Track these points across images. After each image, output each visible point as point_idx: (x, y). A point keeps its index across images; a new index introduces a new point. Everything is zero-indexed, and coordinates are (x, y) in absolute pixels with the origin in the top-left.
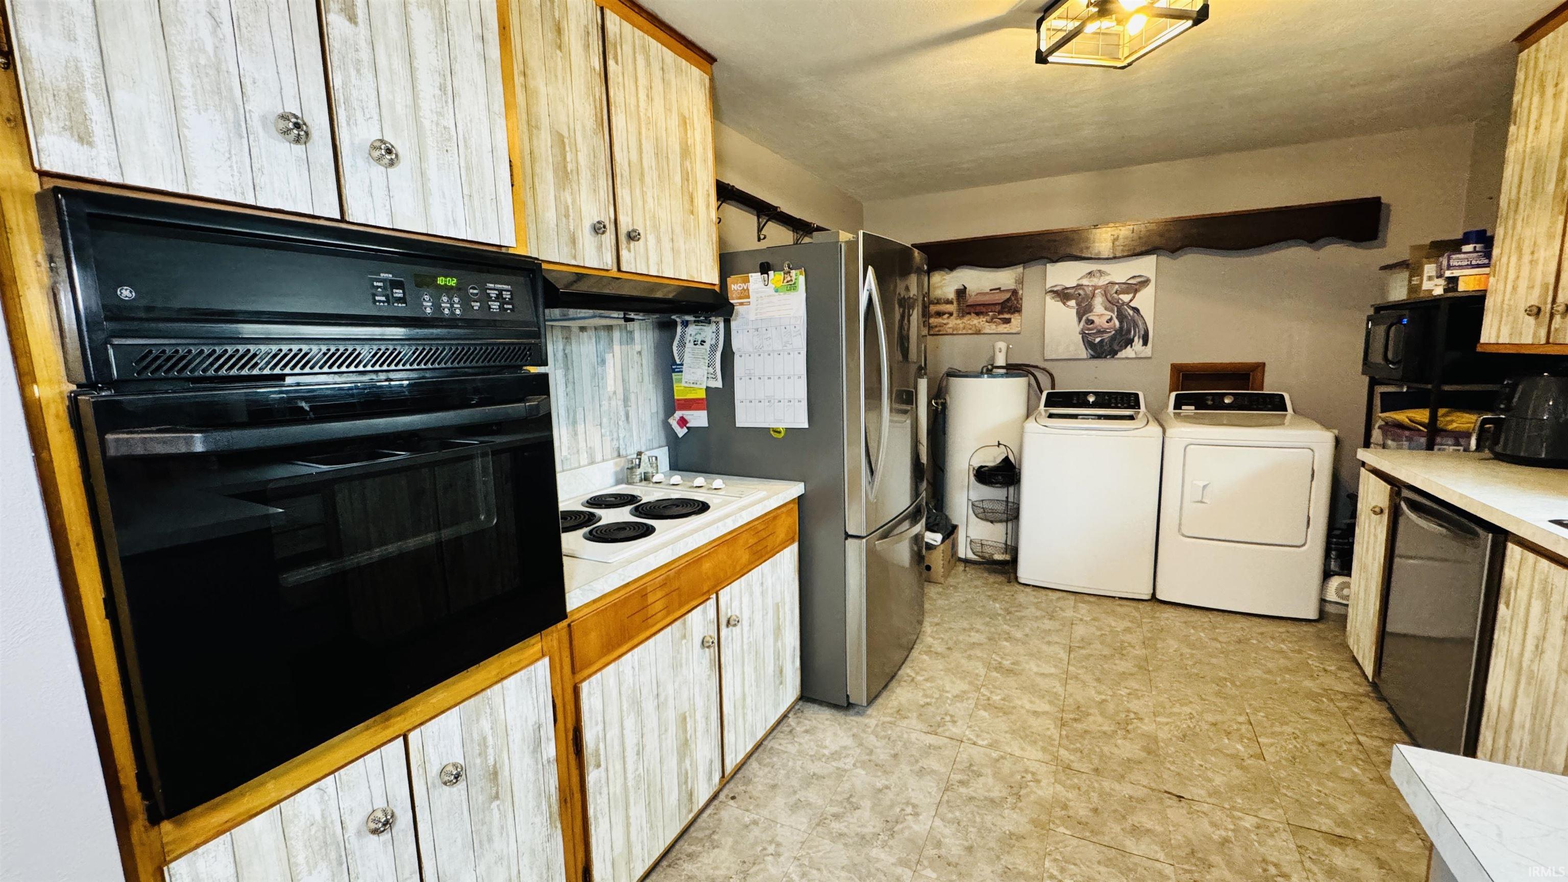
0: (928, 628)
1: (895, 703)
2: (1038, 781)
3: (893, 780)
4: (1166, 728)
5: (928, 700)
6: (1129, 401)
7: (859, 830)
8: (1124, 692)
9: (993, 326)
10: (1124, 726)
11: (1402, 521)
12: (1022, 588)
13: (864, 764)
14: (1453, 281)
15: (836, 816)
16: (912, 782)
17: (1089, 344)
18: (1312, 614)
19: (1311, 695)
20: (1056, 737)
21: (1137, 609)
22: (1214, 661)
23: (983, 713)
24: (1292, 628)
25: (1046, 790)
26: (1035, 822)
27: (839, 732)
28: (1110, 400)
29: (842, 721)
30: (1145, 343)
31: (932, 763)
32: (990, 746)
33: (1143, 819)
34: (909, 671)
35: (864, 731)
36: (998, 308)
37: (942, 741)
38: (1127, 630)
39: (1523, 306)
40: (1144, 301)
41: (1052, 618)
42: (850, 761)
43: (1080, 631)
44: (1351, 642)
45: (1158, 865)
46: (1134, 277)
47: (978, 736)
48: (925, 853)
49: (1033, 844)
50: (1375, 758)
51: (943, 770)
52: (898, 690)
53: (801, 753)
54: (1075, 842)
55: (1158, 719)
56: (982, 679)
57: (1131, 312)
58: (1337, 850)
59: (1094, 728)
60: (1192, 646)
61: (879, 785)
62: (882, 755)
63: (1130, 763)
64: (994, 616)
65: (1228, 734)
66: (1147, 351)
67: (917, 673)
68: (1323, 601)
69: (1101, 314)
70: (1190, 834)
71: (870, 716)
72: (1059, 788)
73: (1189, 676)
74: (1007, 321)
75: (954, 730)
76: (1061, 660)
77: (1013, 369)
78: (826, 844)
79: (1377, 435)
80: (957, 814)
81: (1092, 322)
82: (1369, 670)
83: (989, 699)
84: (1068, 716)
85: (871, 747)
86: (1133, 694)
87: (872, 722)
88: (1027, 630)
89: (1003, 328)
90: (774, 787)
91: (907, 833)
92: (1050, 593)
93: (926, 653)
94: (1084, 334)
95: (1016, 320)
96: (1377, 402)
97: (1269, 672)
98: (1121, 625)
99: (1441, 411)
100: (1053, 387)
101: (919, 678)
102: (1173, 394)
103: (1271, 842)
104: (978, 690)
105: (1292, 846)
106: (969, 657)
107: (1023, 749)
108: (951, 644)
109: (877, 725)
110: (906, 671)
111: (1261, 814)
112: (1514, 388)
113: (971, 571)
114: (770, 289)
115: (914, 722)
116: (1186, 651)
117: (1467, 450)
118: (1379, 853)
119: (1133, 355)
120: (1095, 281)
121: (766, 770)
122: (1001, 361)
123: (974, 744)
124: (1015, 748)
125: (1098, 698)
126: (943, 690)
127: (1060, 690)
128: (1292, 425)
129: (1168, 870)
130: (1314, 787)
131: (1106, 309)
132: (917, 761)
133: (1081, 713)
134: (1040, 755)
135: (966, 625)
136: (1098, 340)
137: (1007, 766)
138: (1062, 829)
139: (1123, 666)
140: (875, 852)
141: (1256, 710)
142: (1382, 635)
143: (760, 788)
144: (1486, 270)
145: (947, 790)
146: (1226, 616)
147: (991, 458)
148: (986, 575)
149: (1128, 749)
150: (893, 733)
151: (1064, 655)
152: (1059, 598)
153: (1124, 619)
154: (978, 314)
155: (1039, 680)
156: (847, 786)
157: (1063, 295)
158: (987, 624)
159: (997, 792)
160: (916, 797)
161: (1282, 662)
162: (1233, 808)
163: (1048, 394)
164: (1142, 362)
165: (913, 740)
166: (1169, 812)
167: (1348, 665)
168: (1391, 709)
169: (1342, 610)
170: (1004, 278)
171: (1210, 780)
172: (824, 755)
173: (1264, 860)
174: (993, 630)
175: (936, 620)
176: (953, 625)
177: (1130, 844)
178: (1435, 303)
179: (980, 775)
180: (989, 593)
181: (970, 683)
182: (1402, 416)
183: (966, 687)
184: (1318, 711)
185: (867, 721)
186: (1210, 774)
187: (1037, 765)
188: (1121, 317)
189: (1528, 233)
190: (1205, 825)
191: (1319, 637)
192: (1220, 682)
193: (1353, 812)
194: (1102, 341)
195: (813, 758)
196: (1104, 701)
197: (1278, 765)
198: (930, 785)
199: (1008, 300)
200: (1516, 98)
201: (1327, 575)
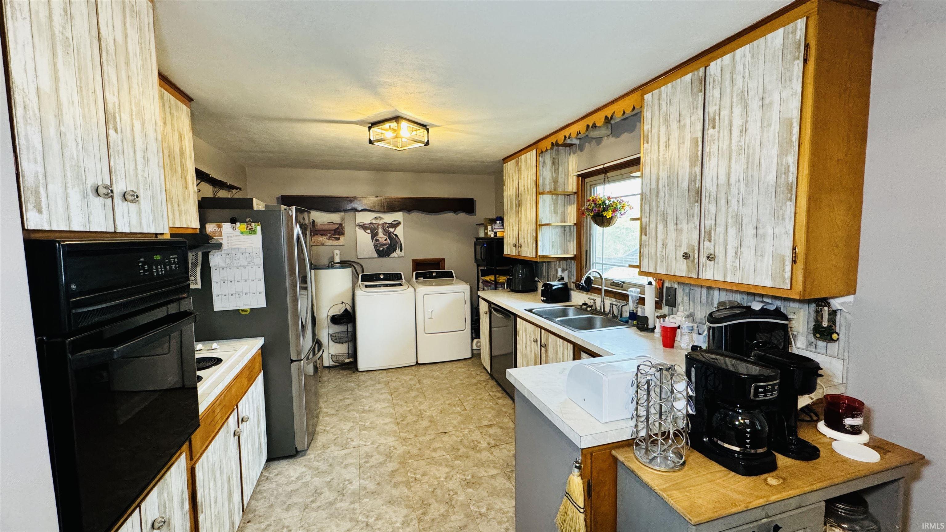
0: (322, 405)
1: (320, 444)
2: (396, 448)
3: (334, 475)
4: (435, 411)
5: (336, 436)
6: (398, 276)
7: (327, 501)
8: (417, 404)
9: (331, 241)
10: (420, 416)
11: (492, 315)
12: (360, 373)
13: (316, 475)
14: (496, 233)
15: (313, 502)
16: (343, 471)
17: (378, 252)
18: (470, 356)
19: (475, 384)
20: (397, 429)
21: (412, 370)
22: (444, 382)
23: (364, 432)
24: (464, 362)
25: (400, 450)
26: (399, 463)
27: (296, 467)
28: (390, 277)
29: (295, 462)
30: (401, 250)
31: (350, 460)
32: (372, 443)
33: (436, 445)
34: (321, 427)
35: (309, 462)
36: (333, 232)
37: (350, 450)
38: (411, 379)
39: (512, 244)
40: (399, 231)
41: (379, 383)
42: (308, 478)
43: (392, 385)
44: (483, 362)
45: (444, 457)
46: (394, 221)
47: (365, 442)
48: (361, 494)
49: (402, 470)
50: (494, 398)
51: (355, 461)
52: (319, 437)
53: (278, 485)
54: (416, 463)
55: (431, 409)
56: (358, 419)
57: (394, 236)
58: (490, 429)
59: (410, 421)
60: (435, 378)
61: (328, 480)
62: (323, 467)
63: (426, 429)
64: (352, 390)
65: (454, 406)
66: (402, 254)
67: (326, 427)
68: (472, 350)
69: (382, 237)
70: (451, 443)
71: (310, 454)
72: (404, 447)
73: (437, 390)
74: (338, 239)
75: (354, 444)
76: (389, 400)
77: (344, 264)
78: (314, 514)
79: (481, 285)
80: (369, 474)
81: (379, 240)
82: (489, 370)
83: (364, 425)
84: (399, 420)
85: (316, 467)
86: (420, 403)
87: (312, 456)
88: (370, 391)
89: (336, 243)
90: (271, 506)
91: (350, 492)
92: (375, 372)
93: (326, 416)
94: (376, 246)
95: (342, 238)
96: (480, 272)
97: (461, 380)
98: (408, 378)
99: (497, 276)
100: (363, 272)
101: (328, 429)
102: (414, 273)
103: (474, 435)
104: (358, 424)
105: (479, 433)
106: (349, 411)
107: (386, 439)
108: (337, 408)
109: (315, 457)
110: (320, 428)
111: (470, 427)
112: (513, 268)
113: (333, 372)
114: (238, 232)
115: (333, 448)
116: (434, 381)
117: (504, 289)
118: (501, 425)
119: (396, 256)
120: (378, 222)
121: (262, 501)
122: (337, 260)
123: (365, 445)
124: (382, 440)
125: (409, 409)
126: (341, 430)
127: (392, 411)
128: (456, 284)
129: (448, 457)
130: (481, 413)
131: (384, 234)
132: (342, 463)
133: (404, 417)
134: (393, 439)
135: (340, 397)
136: (381, 249)
137: (382, 448)
138: (410, 461)
139: (413, 394)
140: (338, 505)
141: (460, 395)
142: (491, 357)
143: (262, 510)
144: (503, 230)
145: (360, 468)
146: (444, 364)
147: (338, 310)
148: (341, 372)
149: (424, 423)
150: (325, 456)
151: (389, 397)
152: (379, 374)
153: (408, 375)
154: (322, 235)
155: (383, 410)
156: (312, 488)
157: (364, 227)
158: (351, 394)
159: (381, 459)
160: (348, 477)
161: (465, 375)
162: (461, 429)
163: (362, 275)
164: (401, 258)
165: (337, 455)
166: (443, 439)
167: (483, 370)
168: (496, 381)
169: (478, 352)
170: (335, 217)
171: (453, 423)
172: (292, 481)
173: (473, 441)
174: (355, 396)
175: (325, 399)
176: (334, 399)
177: (434, 455)
178: (492, 239)
179: (372, 456)
180: (346, 380)
181: (353, 422)
182: (488, 278)
183: (352, 424)
184: (477, 389)
185: (309, 457)
186: (452, 421)
187: (394, 443)
188: (390, 238)
189: (511, 221)
190: (455, 438)
191: (473, 364)
192: (447, 389)
193: (492, 416)
194: (383, 249)
195: (287, 485)
196: (411, 410)
197: (470, 410)
198: (352, 469)
199: (338, 228)
200: (504, 178)
201: (473, 339)
